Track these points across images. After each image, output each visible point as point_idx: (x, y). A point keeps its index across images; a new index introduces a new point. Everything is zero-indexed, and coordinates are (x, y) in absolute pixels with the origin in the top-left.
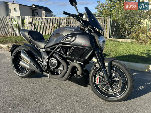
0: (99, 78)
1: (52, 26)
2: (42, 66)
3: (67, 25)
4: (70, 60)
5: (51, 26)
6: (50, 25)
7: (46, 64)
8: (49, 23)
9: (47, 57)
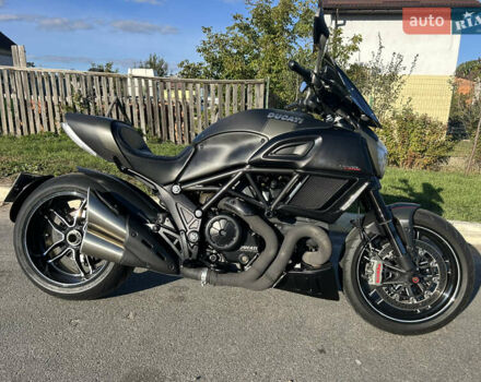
0: (382, 267)
1: (56, 103)
2: (178, 245)
3: (118, 100)
4: (281, 219)
5: (53, 104)
6: (48, 98)
7: (194, 237)
8: (41, 92)
9: (199, 213)
